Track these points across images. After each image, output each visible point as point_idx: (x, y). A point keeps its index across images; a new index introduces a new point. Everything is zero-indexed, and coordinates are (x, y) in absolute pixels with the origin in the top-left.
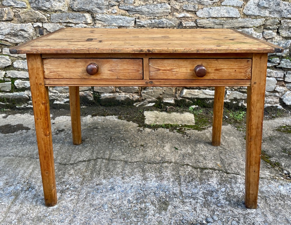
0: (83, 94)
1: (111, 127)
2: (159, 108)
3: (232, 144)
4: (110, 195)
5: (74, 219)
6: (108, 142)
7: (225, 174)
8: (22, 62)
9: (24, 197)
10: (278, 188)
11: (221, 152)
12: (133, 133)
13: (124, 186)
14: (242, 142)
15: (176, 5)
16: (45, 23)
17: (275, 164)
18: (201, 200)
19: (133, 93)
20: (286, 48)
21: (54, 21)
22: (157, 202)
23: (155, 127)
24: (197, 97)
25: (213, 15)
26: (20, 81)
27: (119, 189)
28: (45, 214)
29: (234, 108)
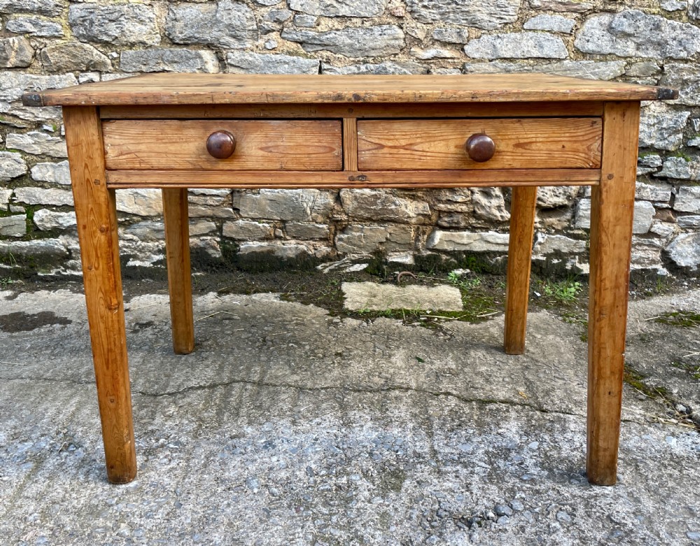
0: (196, 244)
1: (263, 317)
2: (378, 275)
3: (551, 350)
4: (264, 459)
5: (178, 511)
6: (257, 347)
7: (538, 413)
8: (52, 166)
9: (56, 463)
10: (664, 442)
11: (527, 368)
12: (317, 328)
13: (296, 440)
14: (575, 347)
15: (416, 30)
16: (107, 72)
17: (655, 392)
18: (482, 467)
19: (316, 241)
20: (677, 132)
21: (127, 68)
22: (376, 472)
23: (369, 316)
24: (467, 248)
25: (504, 52)
26: (47, 213)
27: (286, 446)
28: (107, 501)
29: (556, 274)
